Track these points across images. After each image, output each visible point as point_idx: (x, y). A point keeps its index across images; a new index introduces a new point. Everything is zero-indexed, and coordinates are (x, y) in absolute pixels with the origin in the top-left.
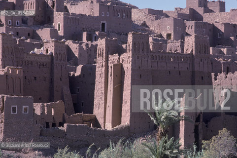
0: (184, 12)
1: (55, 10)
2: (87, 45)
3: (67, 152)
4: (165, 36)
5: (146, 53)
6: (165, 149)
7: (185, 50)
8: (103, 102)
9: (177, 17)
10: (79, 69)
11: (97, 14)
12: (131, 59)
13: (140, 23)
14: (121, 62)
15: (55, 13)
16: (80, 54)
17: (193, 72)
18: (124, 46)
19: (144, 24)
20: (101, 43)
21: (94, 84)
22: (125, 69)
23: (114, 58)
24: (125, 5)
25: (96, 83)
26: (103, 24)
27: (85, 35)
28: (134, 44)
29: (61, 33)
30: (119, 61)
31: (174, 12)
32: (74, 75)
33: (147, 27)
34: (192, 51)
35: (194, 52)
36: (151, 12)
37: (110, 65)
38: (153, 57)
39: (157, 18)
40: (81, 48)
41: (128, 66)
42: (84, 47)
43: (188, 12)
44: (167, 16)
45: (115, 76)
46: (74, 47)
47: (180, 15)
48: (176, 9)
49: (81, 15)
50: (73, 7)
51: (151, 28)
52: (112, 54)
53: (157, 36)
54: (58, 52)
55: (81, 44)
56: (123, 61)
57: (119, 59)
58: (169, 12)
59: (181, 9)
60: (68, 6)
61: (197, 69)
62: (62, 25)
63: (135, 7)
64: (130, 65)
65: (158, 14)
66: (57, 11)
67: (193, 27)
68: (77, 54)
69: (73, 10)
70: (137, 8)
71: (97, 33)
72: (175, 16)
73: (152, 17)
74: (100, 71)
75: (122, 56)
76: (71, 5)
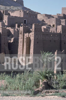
0: (61, 16)
1: (4, 14)
2: (17, 29)
3: (5, 75)
4: (52, 25)
5: (40, 33)
6: (46, 74)
7: (57, 32)
8: (22, 53)
9: (57, 18)
10: (12, 39)
11: (22, 16)
12: (34, 35)
13: (41, 20)
14: (29, 36)
15: (4, 16)
16: (14, 33)
17: (61, 41)
18: (31, 30)
19: (43, 21)
20: (21, 28)
21: (18, 46)
22: (31, 39)
23: (26, 35)
24: (35, 12)
25: (19, 45)
26: (25, 21)
27: (17, 25)
28: (35, 29)
29: (6, 24)
30: (28, 36)
31: (56, 15)
32: (10, 42)
33: (44, 22)
34: (60, 32)
35: (61, 32)
36: (46, 15)
37: (25, 38)
38: (43, 34)
39: (49, 18)
40: (14, 31)
41: (32, 38)
42: (16, 30)
43: (62, 16)
44: (53, 17)
45: (27, 42)
46: (12, 30)
47: (59, 17)
48: (57, 14)
49: (16, 17)
50: (12, 13)
51: (46, 22)
52: (26, 33)
53: (49, 26)
54: (3, 32)
55: (15, 29)
56: (30, 36)
57: (29, 35)
58: (54, 15)
59: (59, 14)
60: (10, 13)
61: (62, 39)
62: (7, 21)
63: (39, 13)
64: (33, 38)
65: (49, 16)
66: (5, 15)
67: (64, 22)
68: (13, 33)
69: (12, 14)
70: (40, 14)
71: (22, 24)
72: (57, 17)
73: (47, 18)
74: (20, 40)
75: (30, 34)
76: (11, 12)
